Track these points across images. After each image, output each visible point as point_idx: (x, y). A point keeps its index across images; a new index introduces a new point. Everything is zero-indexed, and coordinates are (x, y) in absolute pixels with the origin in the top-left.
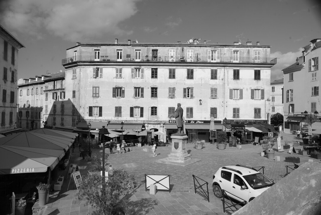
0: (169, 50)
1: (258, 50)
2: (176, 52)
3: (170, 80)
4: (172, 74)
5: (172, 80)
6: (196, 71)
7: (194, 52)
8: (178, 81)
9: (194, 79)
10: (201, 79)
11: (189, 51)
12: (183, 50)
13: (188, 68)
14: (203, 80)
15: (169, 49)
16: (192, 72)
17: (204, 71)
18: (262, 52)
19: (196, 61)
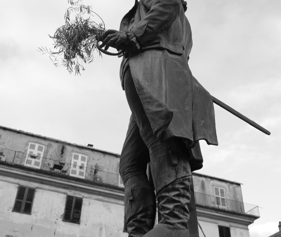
0: (30, 143)
1: (220, 186)
2: (46, 152)
3: (17, 215)
4: (24, 202)
5: (21, 218)
6: (89, 204)
7: (88, 162)
8: (36, 220)
9: (81, 223)
10: (99, 229)
11: (76, 157)
12: (62, 152)
13: (71, 193)
14: (104, 229)
15: (29, 141)
16: (79, 204)
17: (109, 209)
18: (228, 192)
19: (90, 178)
